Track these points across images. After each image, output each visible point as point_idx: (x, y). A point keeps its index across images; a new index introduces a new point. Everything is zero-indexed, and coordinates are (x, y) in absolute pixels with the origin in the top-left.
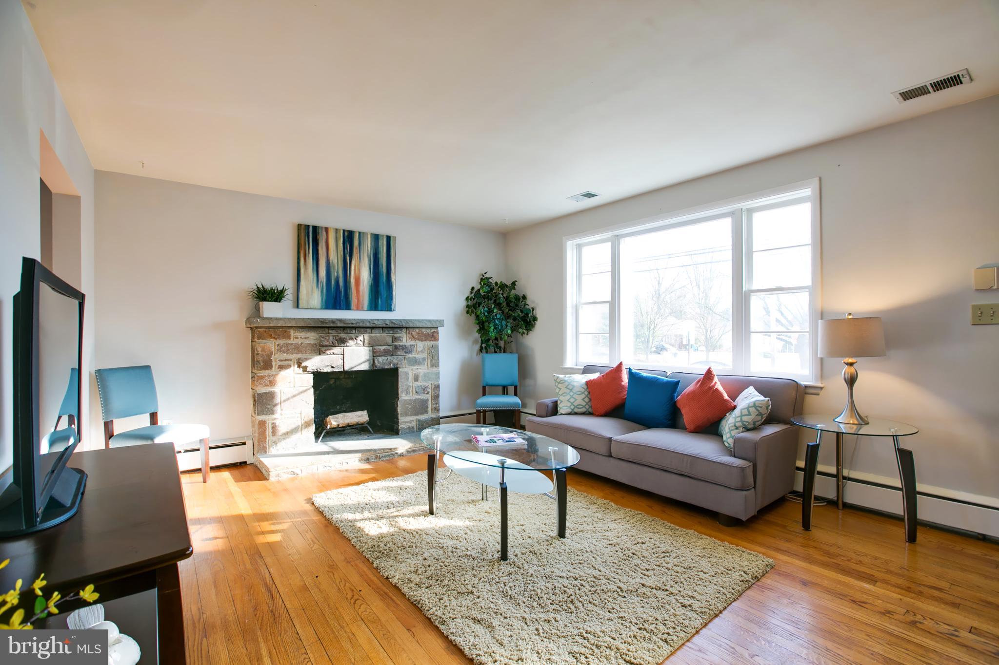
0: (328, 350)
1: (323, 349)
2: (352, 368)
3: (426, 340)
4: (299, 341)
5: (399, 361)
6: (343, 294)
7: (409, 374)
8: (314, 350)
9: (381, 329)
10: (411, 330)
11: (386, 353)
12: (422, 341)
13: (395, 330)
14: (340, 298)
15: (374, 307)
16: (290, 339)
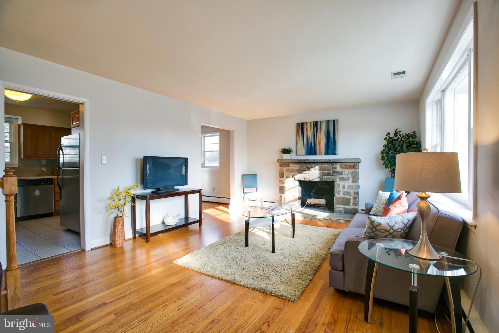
0: (303, 172)
1: (301, 171)
2: (313, 180)
3: (349, 169)
4: (293, 168)
5: (335, 178)
6: (313, 149)
7: (340, 185)
8: (298, 172)
9: (326, 163)
10: (341, 164)
11: (328, 174)
12: (347, 169)
13: (333, 164)
14: (312, 150)
15: (327, 153)
16: (290, 167)
